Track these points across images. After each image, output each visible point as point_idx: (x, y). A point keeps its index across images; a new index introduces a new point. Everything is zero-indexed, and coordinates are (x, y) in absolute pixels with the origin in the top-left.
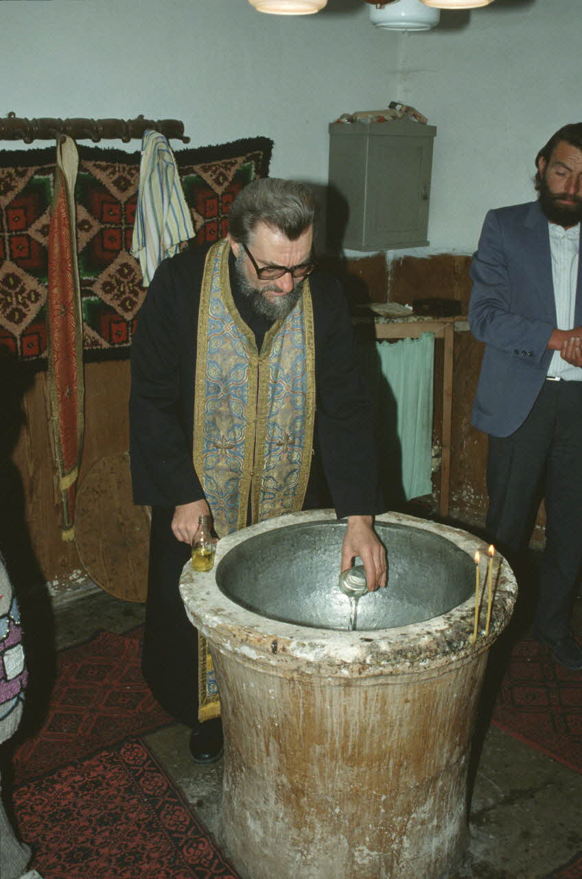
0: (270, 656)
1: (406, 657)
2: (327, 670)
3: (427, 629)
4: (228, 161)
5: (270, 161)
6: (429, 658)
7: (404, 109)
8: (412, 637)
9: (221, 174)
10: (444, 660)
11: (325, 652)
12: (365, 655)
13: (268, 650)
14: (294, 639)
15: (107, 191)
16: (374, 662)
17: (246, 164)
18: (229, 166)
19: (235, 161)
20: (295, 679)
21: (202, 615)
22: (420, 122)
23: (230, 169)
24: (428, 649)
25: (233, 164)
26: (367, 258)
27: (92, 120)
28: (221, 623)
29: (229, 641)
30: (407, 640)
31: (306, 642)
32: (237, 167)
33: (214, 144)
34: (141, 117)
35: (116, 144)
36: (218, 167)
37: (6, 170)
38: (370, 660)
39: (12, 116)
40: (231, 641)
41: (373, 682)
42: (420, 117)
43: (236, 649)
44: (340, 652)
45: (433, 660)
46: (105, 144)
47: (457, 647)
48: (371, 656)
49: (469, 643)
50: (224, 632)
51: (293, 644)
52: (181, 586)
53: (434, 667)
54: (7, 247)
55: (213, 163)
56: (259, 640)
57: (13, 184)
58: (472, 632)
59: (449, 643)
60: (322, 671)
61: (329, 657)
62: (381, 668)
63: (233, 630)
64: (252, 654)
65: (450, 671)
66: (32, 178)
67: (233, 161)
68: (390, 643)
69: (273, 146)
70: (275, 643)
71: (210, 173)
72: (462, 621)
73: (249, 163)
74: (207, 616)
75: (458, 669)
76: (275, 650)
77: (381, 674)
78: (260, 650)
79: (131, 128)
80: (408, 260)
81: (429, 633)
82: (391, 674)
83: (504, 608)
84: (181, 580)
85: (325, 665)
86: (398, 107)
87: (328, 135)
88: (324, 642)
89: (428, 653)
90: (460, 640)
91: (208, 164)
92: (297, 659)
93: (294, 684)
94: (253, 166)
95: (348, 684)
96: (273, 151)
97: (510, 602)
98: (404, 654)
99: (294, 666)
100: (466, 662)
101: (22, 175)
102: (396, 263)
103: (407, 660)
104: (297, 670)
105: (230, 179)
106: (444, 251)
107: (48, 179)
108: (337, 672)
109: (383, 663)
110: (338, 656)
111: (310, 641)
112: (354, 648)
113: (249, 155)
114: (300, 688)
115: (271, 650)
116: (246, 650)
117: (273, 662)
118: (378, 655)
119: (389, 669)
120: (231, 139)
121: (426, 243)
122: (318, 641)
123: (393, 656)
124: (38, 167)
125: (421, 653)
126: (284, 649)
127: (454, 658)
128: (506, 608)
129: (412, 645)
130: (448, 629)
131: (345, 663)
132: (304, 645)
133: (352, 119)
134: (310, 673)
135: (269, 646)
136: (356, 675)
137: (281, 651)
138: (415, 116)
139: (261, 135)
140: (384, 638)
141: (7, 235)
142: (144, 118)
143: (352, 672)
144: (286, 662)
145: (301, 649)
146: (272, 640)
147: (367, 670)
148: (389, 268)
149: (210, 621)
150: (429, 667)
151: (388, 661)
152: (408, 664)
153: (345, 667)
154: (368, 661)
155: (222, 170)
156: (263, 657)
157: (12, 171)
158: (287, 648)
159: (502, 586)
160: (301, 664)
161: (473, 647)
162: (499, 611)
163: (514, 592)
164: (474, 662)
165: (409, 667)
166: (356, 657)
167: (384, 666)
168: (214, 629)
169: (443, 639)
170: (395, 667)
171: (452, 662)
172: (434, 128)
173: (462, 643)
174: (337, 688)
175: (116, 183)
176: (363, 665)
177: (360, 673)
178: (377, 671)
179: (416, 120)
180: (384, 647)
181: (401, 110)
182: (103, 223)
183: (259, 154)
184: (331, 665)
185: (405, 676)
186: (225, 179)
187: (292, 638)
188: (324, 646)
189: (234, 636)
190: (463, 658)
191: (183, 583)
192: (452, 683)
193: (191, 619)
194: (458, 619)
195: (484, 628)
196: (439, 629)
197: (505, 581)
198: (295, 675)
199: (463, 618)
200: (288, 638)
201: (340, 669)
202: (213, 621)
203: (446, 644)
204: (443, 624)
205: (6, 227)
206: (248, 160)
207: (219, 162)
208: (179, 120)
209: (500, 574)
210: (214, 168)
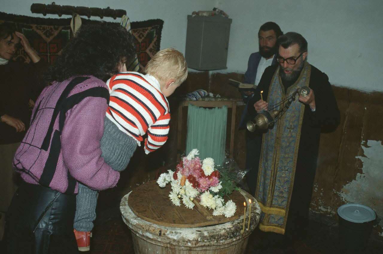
0: (159, 238)
1: (215, 238)
2: (182, 243)
3: (224, 227)
4: (144, 28)
5: (162, 30)
6: (224, 239)
7: (219, 11)
8: (217, 230)
9: (141, 34)
10: (231, 240)
11: (181, 236)
12: (198, 237)
13: (157, 235)
14: (168, 230)
16: (202, 240)
17: (152, 30)
18: (145, 31)
19: (147, 28)
20: (168, 247)
21: (130, 219)
22: (226, 17)
24: (224, 235)
26: (201, 73)
27: (88, 8)
28: (137, 223)
29: (141, 230)
30: (215, 231)
31: (174, 231)
32: (148, 31)
33: (139, 21)
34: (109, 8)
35: (98, 18)
36: (140, 31)
37: (50, 27)
38: (200, 239)
39: (54, 4)
40: (142, 230)
41: (201, 249)
42: (226, 15)
43: (144, 234)
44: (188, 236)
45: (226, 240)
46: (92, 18)
47: (236, 235)
48: (200, 238)
49: (241, 234)
50: (139, 227)
51: (168, 232)
52: (121, 207)
53: (226, 243)
54: (49, 59)
55: (138, 29)
56: (154, 230)
57: (53, 33)
58: (242, 229)
59: (233, 233)
60: (180, 244)
61: (183, 238)
62: (204, 243)
63: (143, 225)
64: (151, 236)
65: (233, 245)
66: (61, 31)
68: (208, 233)
69: (164, 23)
70: (160, 231)
71: (136, 33)
73: (153, 30)
74: (132, 220)
75: (236, 245)
76: (160, 234)
77: (204, 246)
78: (154, 234)
79: (104, 12)
80: (218, 74)
81: (224, 229)
82: (208, 246)
84: (121, 205)
85: (181, 241)
86: (217, 10)
87: (187, 20)
88: (181, 231)
89: (224, 237)
90: (237, 232)
91: (136, 29)
92: (170, 238)
93: (168, 249)
94: (155, 31)
95: (190, 249)
96: (164, 25)
97: (258, 217)
98: (214, 237)
99: (168, 241)
100: (239, 241)
101: (56, 29)
102: (213, 75)
103: (215, 240)
104: (169, 243)
105: (145, 36)
106: (233, 71)
107: (68, 32)
108: (186, 244)
109: (205, 241)
110: (186, 237)
111: (175, 231)
112: (194, 234)
113: (153, 26)
114: (170, 251)
115: (158, 234)
116: (148, 234)
117: (159, 240)
118: (204, 237)
119: (207, 244)
120: (146, 19)
121: (225, 68)
122: (179, 231)
123: (209, 238)
124: (64, 26)
125: (221, 237)
126: (164, 234)
127: (234, 240)
128: (256, 219)
129: (217, 234)
130: (232, 227)
131: (190, 240)
132: (172, 233)
133: (197, 14)
134: (175, 244)
135: (158, 233)
136: (194, 246)
137: (163, 235)
138: (224, 14)
139: (159, 18)
140: (206, 230)
141: (49, 54)
143: (193, 244)
144: (165, 239)
145: (171, 234)
147: (199, 244)
148: (210, 77)
150: (224, 243)
151: (207, 240)
152: (216, 241)
153: (189, 242)
154: (199, 240)
155: (142, 32)
156: (155, 237)
157: (52, 27)
158: (165, 233)
159: (255, 210)
160: (171, 241)
161: (242, 235)
162: (254, 221)
163: (259, 213)
164: (243, 242)
165: (216, 243)
166: (194, 239)
167: (206, 242)
168: (134, 225)
169: (230, 231)
170: (210, 243)
171: (234, 241)
172: (231, 20)
173: (238, 233)
174: (186, 251)
176: (197, 241)
177: (196, 245)
178: (203, 244)
179: (224, 16)
180: (206, 234)
183: (157, 26)
184: (184, 241)
185: (214, 247)
186: (143, 36)
187: (167, 229)
188: (181, 233)
189: (143, 228)
190: (238, 240)
191: (121, 206)
192: (233, 250)
193: (125, 221)
194: (236, 223)
195: (247, 228)
196: (229, 227)
197: (256, 209)
198: (168, 245)
199: (238, 223)
200: (166, 230)
201: (187, 243)
202: (134, 222)
203: (231, 234)
204: (230, 225)
205: (49, 51)
206: (153, 28)
207: (141, 29)
208: (124, 9)
209: (254, 206)
210: (138, 31)
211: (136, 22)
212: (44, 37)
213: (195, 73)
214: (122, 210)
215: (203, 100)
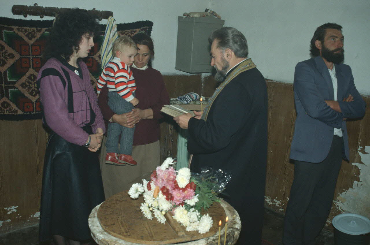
4: (132, 30)
5: (152, 31)
7: (211, 12)
18: (133, 33)
19: (136, 30)
21: (96, 233)
22: (218, 18)
25: (135, 32)
26: (193, 76)
28: (103, 238)
33: (127, 23)
34: (94, 9)
36: (128, 32)
37: (32, 29)
39: (36, 5)
42: (218, 16)
50: (104, 242)
52: (89, 219)
54: (31, 62)
55: (126, 31)
57: (35, 35)
63: (108, 241)
66: (44, 33)
67: (135, 31)
69: (153, 25)
72: (213, 242)
74: (98, 234)
80: (211, 77)
83: (234, 237)
84: (90, 217)
86: (209, 11)
87: (178, 22)
91: (123, 31)
96: (153, 27)
97: (237, 233)
101: (39, 31)
102: (206, 78)
113: (142, 28)
120: (135, 21)
124: (47, 28)
128: (235, 236)
133: (188, 15)
138: (216, 16)
139: (148, 20)
141: (31, 57)
142: (96, 10)
148: (203, 80)
149: (99, 237)
155: (129, 34)
157: (35, 29)
159: (234, 225)
162: (231, 237)
163: (239, 228)
168: (100, 241)
172: (224, 21)
179: (216, 17)
181: (210, 12)
183: (146, 28)
191: (90, 218)
194: (212, 240)
197: (235, 223)
199: (214, 240)
202: (100, 237)
204: (204, 242)
205: (31, 54)
206: (142, 30)
207: (129, 31)
208: (111, 11)
209: (234, 219)
210: (126, 33)
211: (123, 24)
212: (26, 39)
213: (187, 76)
214: (90, 222)
215: (194, 104)
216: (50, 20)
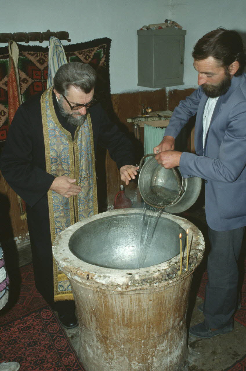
0: (86, 281)
1: (147, 282)
2: (111, 288)
3: (158, 268)
4: (90, 49)
5: (110, 49)
6: (159, 282)
7: (171, 22)
8: (151, 273)
9: (87, 55)
10: (167, 282)
11: (110, 280)
12: (128, 281)
13: (85, 279)
14: (96, 274)
15: (35, 65)
16: (132, 284)
17: (99, 50)
18: (91, 51)
19: (94, 49)
20: (99, 291)
21: (59, 261)
22: (179, 29)
23: (91, 53)
24: (157, 278)
25: (93, 51)
26: (157, 91)
27: (26, 33)
28: (66, 265)
29: (70, 274)
30: (148, 274)
31: (102, 275)
32: (95, 52)
33: (84, 42)
35: (37, 43)
36: (85, 52)
38: (131, 284)
40: (71, 274)
41: (133, 293)
42: (179, 26)
43: (73, 277)
44: (117, 280)
45: (160, 283)
46: (32, 44)
47: (172, 277)
48: (130, 282)
49: (178, 275)
50: (67, 269)
51: (96, 276)
53: (161, 286)
55: (83, 50)
56: (81, 274)
58: (179, 269)
59: (168, 275)
60: (109, 288)
61: (112, 282)
62: (136, 287)
63: (71, 268)
64: (79, 280)
65: (170, 287)
67: (93, 49)
68: (140, 276)
69: (111, 41)
70: (88, 275)
71: (82, 55)
72: (175, 264)
73: (100, 50)
74: (60, 262)
75: (174, 286)
76: (88, 278)
77: (136, 290)
78: (83, 278)
79: (44, 36)
80: (175, 91)
81: (159, 271)
82: (141, 289)
83: (197, 258)
85: (110, 286)
86: (169, 22)
87: (137, 36)
88: (109, 275)
89: (158, 280)
90: (173, 274)
91: (81, 51)
92: (98, 282)
93: (99, 293)
94: (102, 51)
95: (122, 293)
96: (111, 44)
97: (200, 255)
98: (146, 281)
99: (97, 286)
100: (177, 282)
102: (170, 92)
103: (148, 283)
104: (99, 287)
105: (92, 57)
106: (191, 87)
107: (7, 60)
108: (115, 289)
109: (136, 285)
110: (116, 282)
111: (104, 275)
112: (123, 278)
113: (100, 46)
114: (101, 294)
115: (86, 278)
116: (76, 278)
117: (88, 284)
118: (134, 281)
119: (140, 287)
120: (92, 39)
121: (183, 83)
122: (107, 275)
123: (141, 282)
124: (2, 56)
125: (154, 280)
126: (92, 278)
127: (171, 282)
128: (198, 257)
129: (150, 276)
130: (168, 268)
131: (119, 285)
132: (100, 276)
133: (148, 28)
134: (104, 289)
135: (86, 277)
136: (125, 290)
137: (91, 279)
138: (176, 26)
139: (105, 37)
140: (137, 273)
142: (50, 31)
143: (123, 289)
144: (93, 284)
145: (99, 278)
146: (87, 274)
147: (129, 288)
148: (167, 95)
149: (62, 264)
150: (159, 286)
151: (139, 284)
152: (148, 285)
153: (119, 286)
154: (129, 284)
155: (87, 53)
156: (83, 281)
158: (93, 278)
159: (197, 247)
160: (100, 285)
161: (181, 276)
162: (194, 259)
163: (202, 249)
164: (183, 282)
165: (149, 286)
166: (124, 282)
167: (137, 286)
168: (63, 268)
169: (165, 273)
170: (142, 286)
171: (170, 284)
172: (185, 31)
173: (174, 275)
174: (118, 295)
175: (39, 61)
176: (127, 286)
177: (126, 289)
178: (134, 288)
179: (177, 28)
180: (137, 277)
181: (170, 23)
182: (33, 80)
183: (105, 46)
184: (113, 286)
185: (148, 290)
186: (89, 57)
187: (96, 273)
188: (109, 277)
189: (71, 271)
190: (175, 281)
192: (172, 292)
194: (174, 263)
195: (185, 267)
196: (164, 268)
197: (198, 244)
198: (98, 289)
199: (176, 263)
200: (94, 273)
201: (117, 287)
202: (63, 264)
203: (166, 276)
204: (166, 266)
206: (100, 48)
207: (86, 50)
208: (66, 31)
209: (197, 240)
210: (84, 53)
211: (80, 44)
213: (150, 92)
215: (159, 120)
216: (4, 47)
